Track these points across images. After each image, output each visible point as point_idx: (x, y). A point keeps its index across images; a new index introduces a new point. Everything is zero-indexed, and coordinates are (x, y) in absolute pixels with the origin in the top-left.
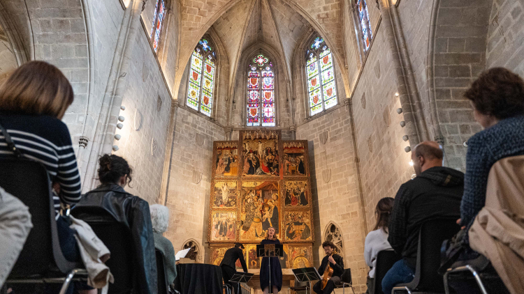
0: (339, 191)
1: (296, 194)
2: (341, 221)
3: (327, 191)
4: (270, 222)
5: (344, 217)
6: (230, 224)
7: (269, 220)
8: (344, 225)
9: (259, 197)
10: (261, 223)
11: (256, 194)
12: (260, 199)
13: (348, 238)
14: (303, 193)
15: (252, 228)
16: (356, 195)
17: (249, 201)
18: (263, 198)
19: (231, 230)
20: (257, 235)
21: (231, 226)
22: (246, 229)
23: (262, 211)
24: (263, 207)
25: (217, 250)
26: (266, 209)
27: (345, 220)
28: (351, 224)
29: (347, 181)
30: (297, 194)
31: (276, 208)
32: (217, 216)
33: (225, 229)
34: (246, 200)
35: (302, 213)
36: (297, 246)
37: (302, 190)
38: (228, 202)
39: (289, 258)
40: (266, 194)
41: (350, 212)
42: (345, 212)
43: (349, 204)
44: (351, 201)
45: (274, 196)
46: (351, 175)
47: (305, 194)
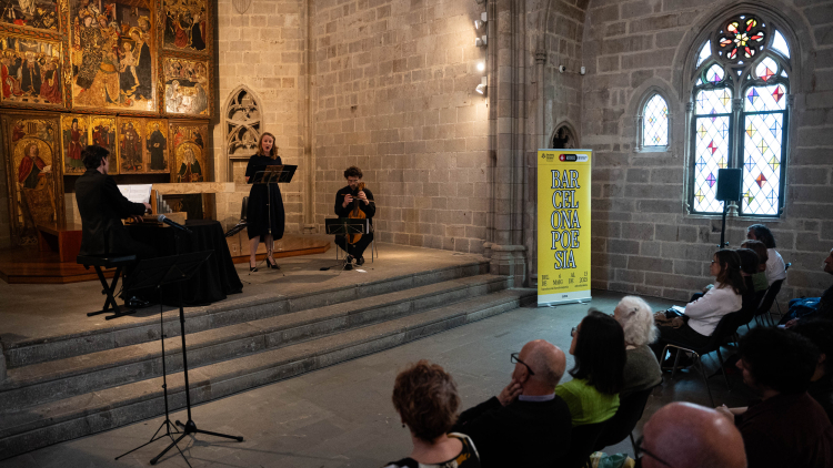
0: (265, 34)
1: (184, 24)
2: (262, 90)
3: (239, 29)
4: (134, 74)
5: (268, 83)
6: (45, 68)
7: (133, 71)
8: (267, 96)
9: (109, 17)
10: (117, 75)
11: (104, 10)
12: (113, 23)
13: (273, 119)
14: (197, 25)
15: (97, 82)
16: (297, 51)
17: (88, 22)
18: (118, 21)
19: (51, 82)
20: (109, 100)
21: (49, 74)
22: (85, 83)
23: (119, 49)
24: (120, 42)
25: (19, 122)
26: (126, 45)
27: (269, 89)
28: (280, 96)
29: (282, 21)
30: (187, 26)
31: (145, 46)
32: (11, 46)
33: (37, 79)
34: (81, 21)
35: (193, 63)
36: (184, 125)
37: (196, 18)
38: (37, 17)
39: (170, 144)
40: (125, 13)
41: (281, 77)
42: (272, 76)
43: (280, 63)
44: (285, 58)
45: (142, 21)
46: (292, 12)
47: (201, 27)
